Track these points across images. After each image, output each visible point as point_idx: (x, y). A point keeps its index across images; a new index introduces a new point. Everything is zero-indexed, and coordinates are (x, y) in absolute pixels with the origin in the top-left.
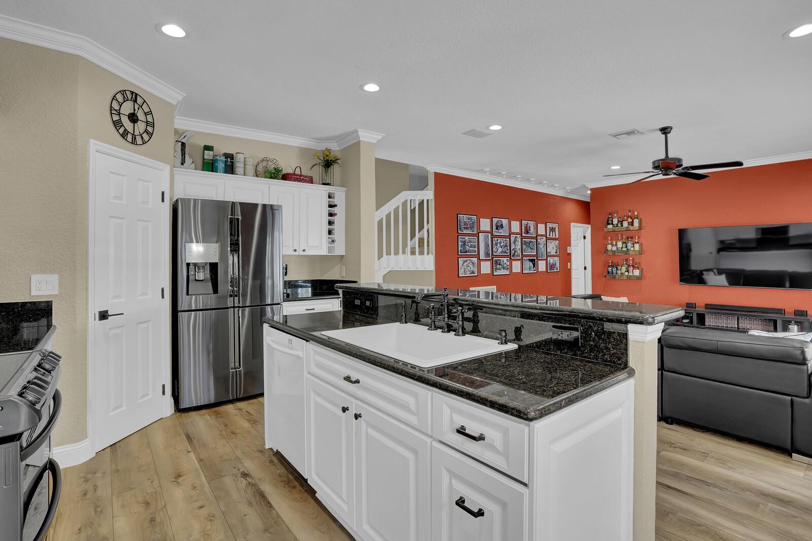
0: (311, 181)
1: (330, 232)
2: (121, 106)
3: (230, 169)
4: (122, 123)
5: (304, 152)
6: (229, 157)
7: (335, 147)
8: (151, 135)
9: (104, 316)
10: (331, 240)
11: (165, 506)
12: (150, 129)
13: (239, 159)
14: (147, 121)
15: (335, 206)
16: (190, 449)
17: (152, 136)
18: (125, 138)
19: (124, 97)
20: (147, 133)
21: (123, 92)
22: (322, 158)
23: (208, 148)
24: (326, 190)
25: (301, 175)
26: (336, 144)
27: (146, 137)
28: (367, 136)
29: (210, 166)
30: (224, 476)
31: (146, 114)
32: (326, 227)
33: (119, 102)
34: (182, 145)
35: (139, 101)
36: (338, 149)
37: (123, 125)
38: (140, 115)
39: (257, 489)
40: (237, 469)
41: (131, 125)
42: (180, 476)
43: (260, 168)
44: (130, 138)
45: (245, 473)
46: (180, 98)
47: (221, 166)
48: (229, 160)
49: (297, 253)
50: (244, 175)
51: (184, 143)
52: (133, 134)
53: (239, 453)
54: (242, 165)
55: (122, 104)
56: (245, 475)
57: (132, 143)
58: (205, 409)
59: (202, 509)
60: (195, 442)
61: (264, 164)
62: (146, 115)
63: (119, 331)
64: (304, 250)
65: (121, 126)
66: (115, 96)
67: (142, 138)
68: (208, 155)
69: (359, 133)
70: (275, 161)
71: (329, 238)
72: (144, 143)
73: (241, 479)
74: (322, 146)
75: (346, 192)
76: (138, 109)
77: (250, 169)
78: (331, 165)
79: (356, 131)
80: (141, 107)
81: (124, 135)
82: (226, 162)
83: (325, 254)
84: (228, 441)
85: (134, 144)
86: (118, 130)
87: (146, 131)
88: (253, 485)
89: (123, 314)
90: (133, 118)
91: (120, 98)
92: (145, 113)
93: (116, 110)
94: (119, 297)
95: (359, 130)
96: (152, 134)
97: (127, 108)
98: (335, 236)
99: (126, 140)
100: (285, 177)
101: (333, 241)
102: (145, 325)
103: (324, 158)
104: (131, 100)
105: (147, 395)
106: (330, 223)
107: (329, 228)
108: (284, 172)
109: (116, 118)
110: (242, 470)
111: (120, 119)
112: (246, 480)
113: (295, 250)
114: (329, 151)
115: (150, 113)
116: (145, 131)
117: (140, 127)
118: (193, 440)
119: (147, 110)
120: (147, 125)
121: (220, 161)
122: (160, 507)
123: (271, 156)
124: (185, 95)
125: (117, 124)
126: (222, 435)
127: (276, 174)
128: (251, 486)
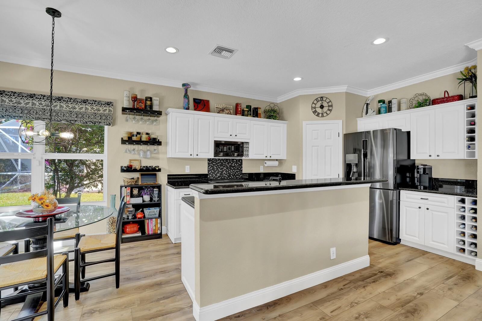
14: (329, 105)
15: (475, 115)
18: (318, 116)
19: (317, 101)
21: (317, 99)
23: (381, 101)
32: (465, 135)
35: (324, 99)
37: (317, 112)
38: (325, 104)
41: (321, 110)
44: (320, 115)
46: (346, 88)
47: (382, 110)
48: (391, 104)
49: (433, 158)
51: (368, 103)
52: (322, 113)
55: (316, 104)
57: (321, 117)
64: (438, 156)
66: (313, 102)
67: (326, 113)
71: (467, 144)
72: (328, 114)
80: (325, 101)
82: (389, 106)
83: (462, 158)
85: (323, 117)
86: (315, 114)
87: (328, 110)
90: (322, 107)
91: (315, 102)
92: (327, 103)
93: (314, 107)
96: (332, 110)
97: (319, 104)
100: (435, 102)
103: (465, 76)
104: (320, 101)
107: (467, 136)
109: (313, 110)
111: (316, 110)
115: (330, 101)
117: (325, 109)
119: (328, 101)
120: (329, 107)
121: (382, 107)
124: (347, 85)
125: (315, 112)
127: (423, 103)
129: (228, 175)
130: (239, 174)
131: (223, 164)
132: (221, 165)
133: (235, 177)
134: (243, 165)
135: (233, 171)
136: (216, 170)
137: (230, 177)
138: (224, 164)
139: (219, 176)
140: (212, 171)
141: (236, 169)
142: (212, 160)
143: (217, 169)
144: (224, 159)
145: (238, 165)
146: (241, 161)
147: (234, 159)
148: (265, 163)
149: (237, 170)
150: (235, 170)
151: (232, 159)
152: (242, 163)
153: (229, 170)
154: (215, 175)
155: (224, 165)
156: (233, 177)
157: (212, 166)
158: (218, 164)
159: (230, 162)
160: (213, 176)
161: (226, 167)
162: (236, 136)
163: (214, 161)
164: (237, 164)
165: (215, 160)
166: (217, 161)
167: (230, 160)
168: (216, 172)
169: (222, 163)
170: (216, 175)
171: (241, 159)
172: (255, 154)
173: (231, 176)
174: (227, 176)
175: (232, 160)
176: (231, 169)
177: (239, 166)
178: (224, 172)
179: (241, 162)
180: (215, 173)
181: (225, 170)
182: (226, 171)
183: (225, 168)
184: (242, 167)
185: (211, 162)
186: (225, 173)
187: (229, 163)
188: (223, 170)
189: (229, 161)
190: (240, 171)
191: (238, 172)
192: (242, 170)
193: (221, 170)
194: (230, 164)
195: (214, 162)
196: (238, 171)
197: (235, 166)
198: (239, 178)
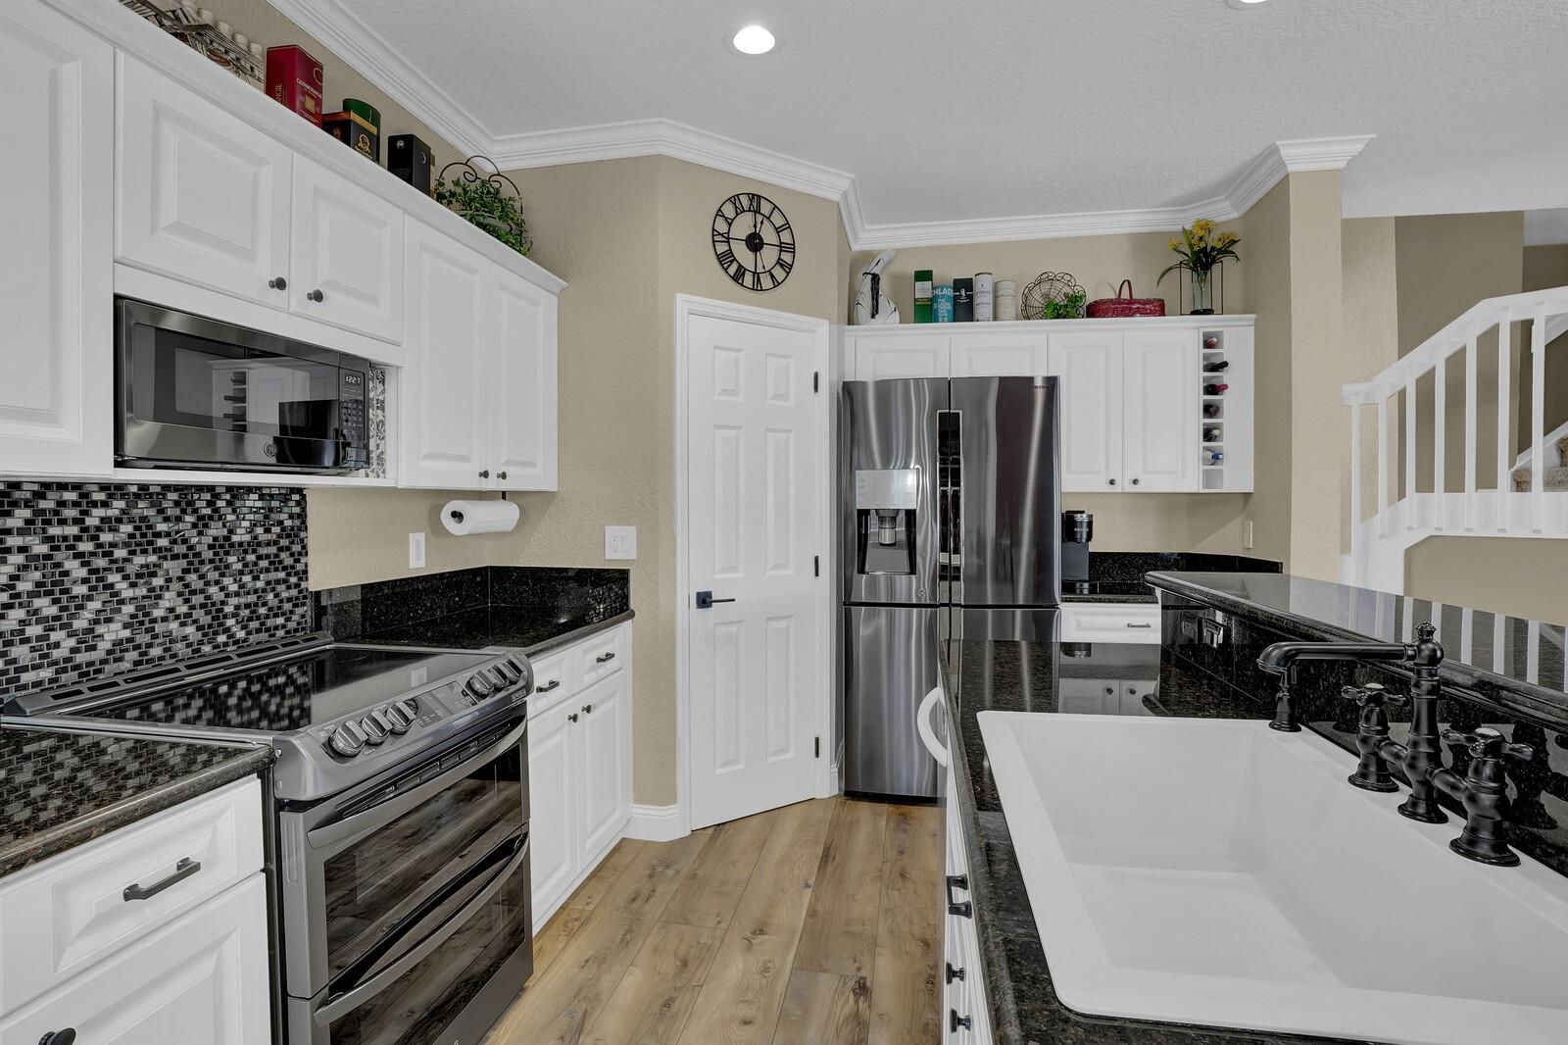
0: (1159, 308)
1: (1208, 435)
2: (730, 225)
3: (964, 310)
4: (733, 256)
5: (1143, 243)
6: (965, 285)
7: (1224, 213)
8: (788, 268)
9: (704, 600)
10: (1212, 454)
11: (702, 986)
12: (787, 257)
13: (984, 285)
14: (781, 243)
15: (1224, 365)
16: (812, 882)
17: (790, 269)
18: (740, 281)
19: (736, 207)
20: (782, 265)
21: (734, 200)
22: (1186, 249)
23: (924, 276)
24: (1198, 328)
25: (1131, 301)
26: (1228, 204)
27: (779, 273)
28: (1302, 156)
29: (925, 312)
30: (825, 971)
31: (778, 230)
32: (1199, 421)
33: (726, 218)
34: (873, 279)
35: (765, 208)
36: (1235, 215)
37: (735, 259)
38: (768, 234)
39: (861, 1037)
40: (857, 965)
41: (751, 255)
42: (762, 932)
43: (1037, 299)
44: (748, 279)
45: (864, 984)
46: (845, 184)
47: (945, 307)
48: (963, 292)
49: (1117, 488)
50: (995, 318)
51: (877, 275)
52: (754, 273)
53: (883, 929)
54: (989, 299)
55: (733, 220)
56: (862, 989)
57: (753, 289)
58: (889, 803)
59: (747, 1026)
60: (830, 868)
61: (1045, 288)
62: (778, 233)
63: (733, 629)
64: (1135, 482)
65: (732, 262)
66: (720, 210)
67: (772, 276)
68: (923, 290)
69: (1284, 152)
70: (1067, 278)
71: (1206, 449)
72: (776, 284)
73: (848, 997)
74: (1187, 219)
75: (1257, 325)
76: (762, 223)
77: (1010, 304)
78: (1214, 261)
79: (1273, 151)
80: (768, 218)
81: (738, 277)
82: (956, 298)
83: (1195, 490)
84: (883, 891)
85: (757, 290)
86: (726, 270)
87: (780, 263)
88: (859, 1024)
89: (734, 600)
90: (755, 243)
91: (729, 210)
92: (776, 229)
93: (722, 235)
94: (734, 569)
95: (1278, 143)
96: (792, 266)
97: (743, 227)
98: (1225, 444)
99: (742, 285)
100: (1094, 310)
101: (1216, 457)
102: (782, 624)
103: (1191, 246)
104: (749, 211)
105: (785, 750)
106: (1210, 410)
107: (1204, 424)
108: (1090, 299)
109: (722, 248)
110: (863, 973)
111: (730, 249)
112: (856, 1002)
113: (1112, 482)
114: (1207, 227)
115: (787, 226)
116: (778, 262)
117: (769, 256)
118: (830, 861)
119: (778, 221)
120: (781, 251)
121: (943, 296)
122: (694, 983)
123: (1055, 269)
124: (853, 176)
125: (725, 259)
126: (881, 871)
127: (1069, 307)
128: (856, 1023)
129: (205, 620)
130: (289, 600)
131: (158, 535)
132: (135, 545)
133: (258, 631)
134: (314, 537)
135: (242, 586)
136: (80, 590)
137: (222, 638)
138: (168, 534)
139: (117, 643)
140: (38, 603)
141: (264, 564)
142: (39, 495)
143: (96, 580)
144: (167, 488)
145: (280, 536)
146: (298, 503)
147: (250, 490)
148: (457, 516)
149: (272, 576)
150: (256, 578)
151: (229, 489)
152: (302, 516)
153: (213, 575)
154: (72, 642)
155: (163, 542)
156: (241, 634)
157: (32, 561)
158: (106, 537)
159: (216, 510)
160: (56, 654)
161: (185, 556)
162: (318, 297)
163: (62, 504)
164: (267, 531)
165: (71, 496)
166: (94, 504)
167: (216, 496)
168: (87, 615)
169: (143, 519)
170: (87, 640)
171: (299, 491)
172: (430, 456)
173: (227, 630)
174: (190, 630)
175: (234, 497)
176: (223, 569)
177: (284, 542)
178: (165, 604)
179: (297, 510)
180: (80, 624)
181: (176, 586)
182: (187, 593)
183: (174, 568)
184: (304, 547)
185: (27, 513)
186: (172, 610)
187: (211, 518)
188: (158, 582)
189: (210, 504)
190: (293, 580)
191: (281, 588)
192: (305, 572)
193: (133, 585)
194: (216, 530)
195: (57, 516)
196: (278, 582)
197: (255, 544)
198: (288, 632)
